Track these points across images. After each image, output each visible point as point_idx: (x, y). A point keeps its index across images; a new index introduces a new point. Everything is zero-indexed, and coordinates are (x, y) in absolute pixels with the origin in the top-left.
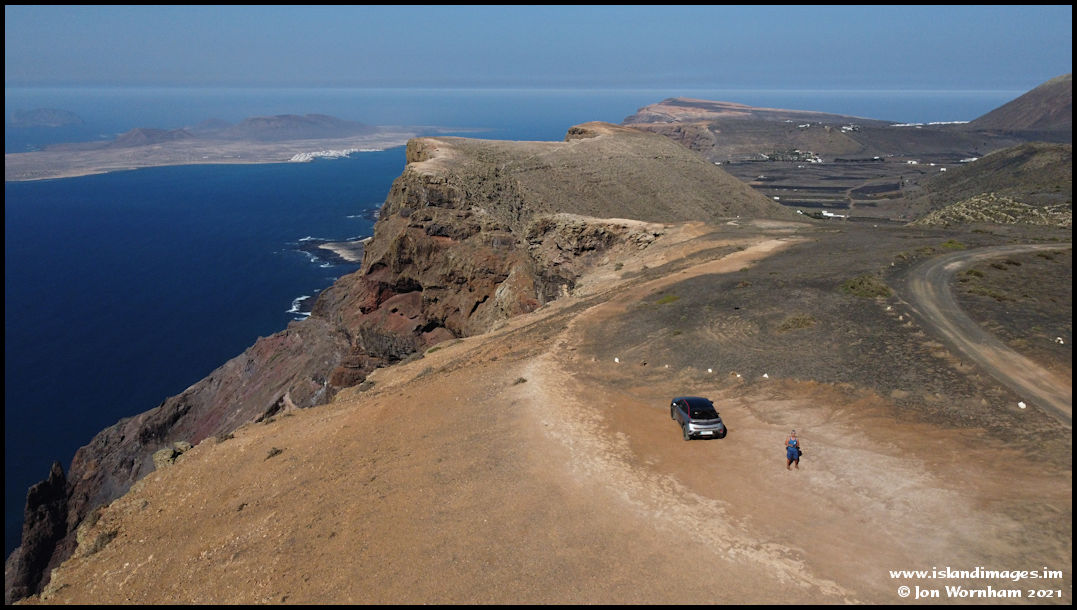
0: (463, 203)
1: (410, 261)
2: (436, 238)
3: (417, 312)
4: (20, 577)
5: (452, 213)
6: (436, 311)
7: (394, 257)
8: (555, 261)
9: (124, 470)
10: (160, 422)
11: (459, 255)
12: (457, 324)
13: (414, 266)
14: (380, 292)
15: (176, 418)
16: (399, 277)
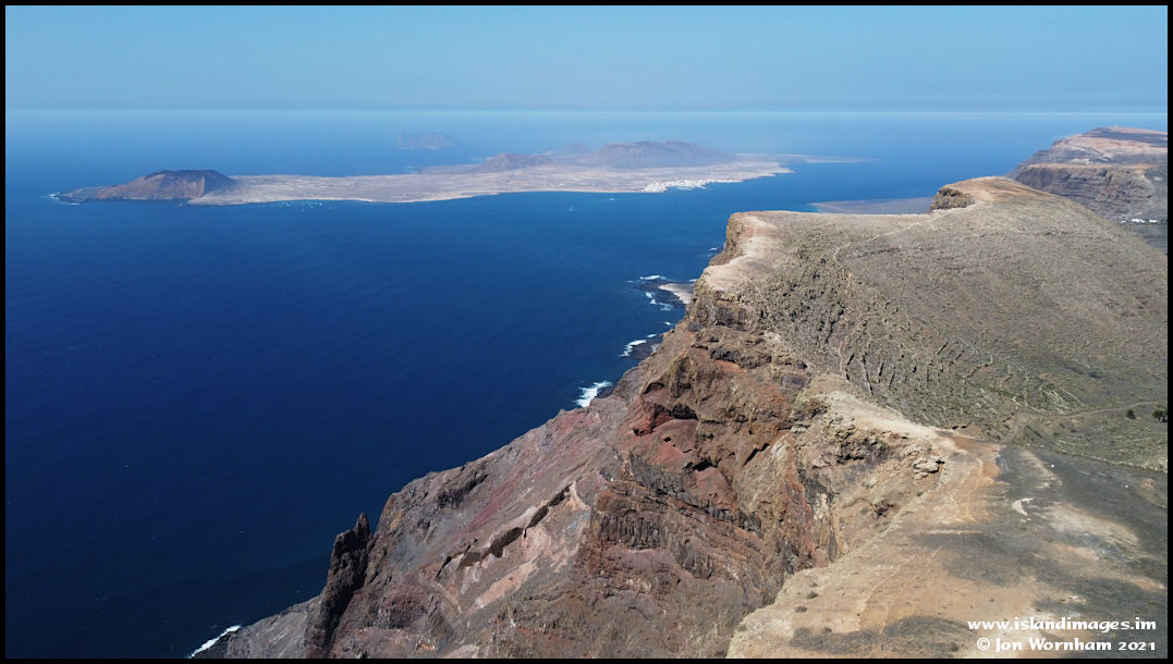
0: (755, 326)
1: (689, 386)
2: (721, 362)
3: (691, 445)
4: (321, 620)
5: (742, 336)
6: (710, 449)
7: (672, 381)
8: (815, 463)
9: (420, 531)
10: (457, 487)
11: (744, 389)
12: (730, 471)
13: (693, 393)
14: (656, 415)
15: (472, 485)
16: (676, 403)
